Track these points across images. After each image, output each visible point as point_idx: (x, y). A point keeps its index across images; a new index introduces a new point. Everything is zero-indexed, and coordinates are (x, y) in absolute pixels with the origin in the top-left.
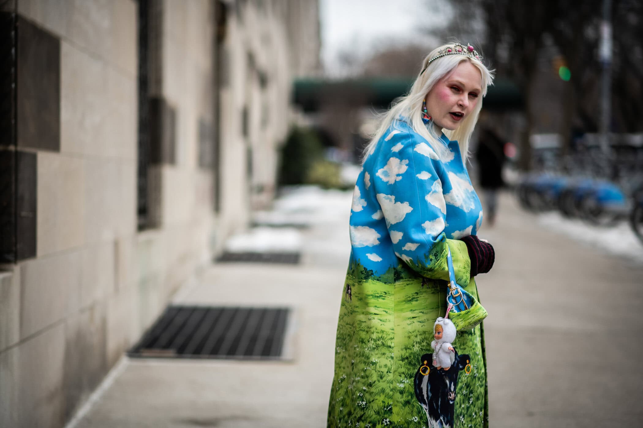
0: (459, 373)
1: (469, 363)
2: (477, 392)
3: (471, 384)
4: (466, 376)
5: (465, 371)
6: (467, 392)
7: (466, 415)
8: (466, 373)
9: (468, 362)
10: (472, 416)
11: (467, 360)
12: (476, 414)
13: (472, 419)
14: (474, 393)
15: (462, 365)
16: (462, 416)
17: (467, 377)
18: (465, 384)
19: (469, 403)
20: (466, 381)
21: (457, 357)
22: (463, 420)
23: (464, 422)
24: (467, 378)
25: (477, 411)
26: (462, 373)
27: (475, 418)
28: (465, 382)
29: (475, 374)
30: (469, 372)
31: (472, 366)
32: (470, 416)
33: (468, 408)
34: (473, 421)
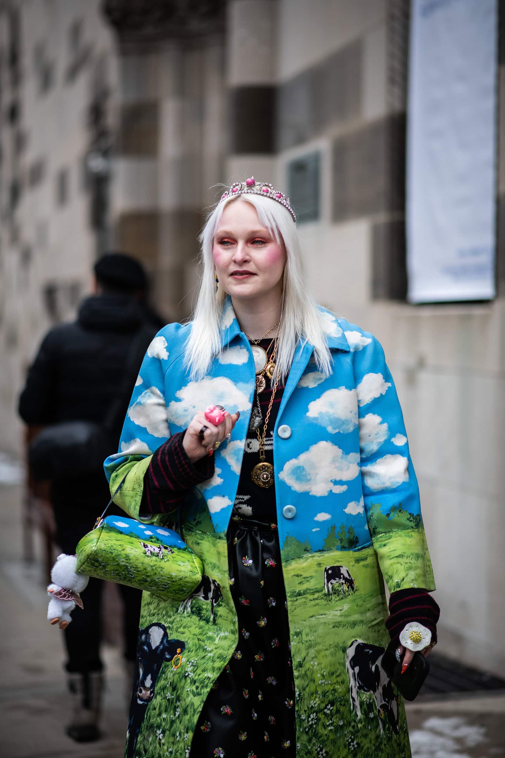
0: (163, 665)
1: (179, 654)
2: (185, 700)
3: (178, 686)
4: (172, 672)
5: (172, 664)
6: (173, 697)
7: (168, 732)
8: (172, 667)
9: (178, 651)
10: (176, 737)
11: (178, 648)
12: (180, 734)
13: (175, 742)
14: (181, 702)
15: (169, 654)
16: (161, 730)
17: (174, 673)
18: (171, 683)
19: (175, 714)
20: (172, 679)
21: (165, 641)
22: (161, 738)
23: (163, 741)
24: (173, 675)
25: (182, 730)
26: (168, 666)
27: (178, 741)
28: (170, 681)
29: (186, 672)
30: (177, 667)
31: (184, 660)
32: (174, 735)
33: (172, 722)
34: (175, 745)
